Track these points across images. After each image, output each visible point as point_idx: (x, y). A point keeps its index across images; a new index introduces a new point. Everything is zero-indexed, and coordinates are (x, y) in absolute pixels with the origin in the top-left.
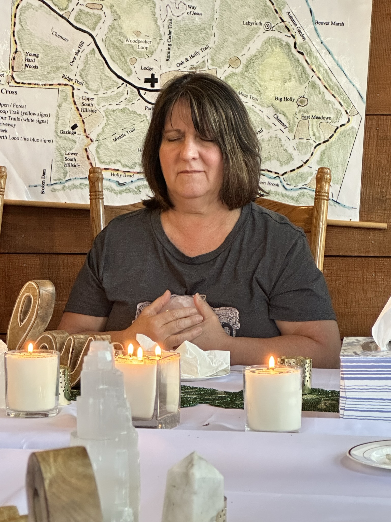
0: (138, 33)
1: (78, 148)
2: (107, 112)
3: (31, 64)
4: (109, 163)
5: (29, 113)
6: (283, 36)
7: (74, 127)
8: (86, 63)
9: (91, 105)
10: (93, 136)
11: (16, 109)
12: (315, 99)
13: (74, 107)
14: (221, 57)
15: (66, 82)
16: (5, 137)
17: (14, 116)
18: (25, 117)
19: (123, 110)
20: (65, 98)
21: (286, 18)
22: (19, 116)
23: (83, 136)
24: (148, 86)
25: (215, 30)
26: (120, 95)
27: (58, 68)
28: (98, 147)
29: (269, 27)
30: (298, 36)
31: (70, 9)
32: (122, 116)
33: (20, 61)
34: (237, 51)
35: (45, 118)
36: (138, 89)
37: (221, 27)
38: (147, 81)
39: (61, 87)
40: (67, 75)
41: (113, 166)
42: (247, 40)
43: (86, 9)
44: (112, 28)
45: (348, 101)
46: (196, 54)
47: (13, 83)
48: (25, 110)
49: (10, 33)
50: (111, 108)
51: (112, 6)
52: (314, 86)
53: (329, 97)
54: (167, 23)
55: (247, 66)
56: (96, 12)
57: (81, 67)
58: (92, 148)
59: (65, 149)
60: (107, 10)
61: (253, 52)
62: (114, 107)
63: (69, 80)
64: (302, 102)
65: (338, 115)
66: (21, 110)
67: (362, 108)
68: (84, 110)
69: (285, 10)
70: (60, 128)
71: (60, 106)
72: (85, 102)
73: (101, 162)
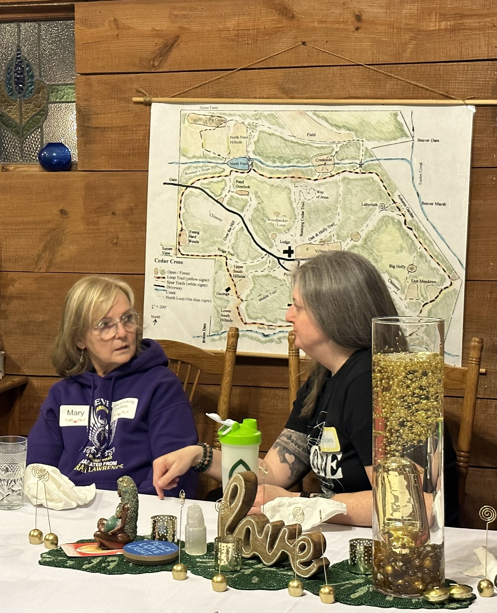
0: (277, 214)
1: (231, 306)
2: (254, 277)
3: (193, 239)
4: (257, 318)
5: (192, 279)
6: (395, 214)
7: (228, 290)
8: (237, 238)
9: (241, 272)
10: (243, 297)
11: (182, 276)
12: (422, 267)
13: (228, 274)
14: (344, 233)
15: (221, 253)
16: (174, 298)
17: (180, 281)
18: (189, 282)
19: (267, 276)
20: (221, 266)
21: (397, 200)
22: (185, 281)
23: (235, 296)
24: (286, 256)
25: (339, 210)
26: (264, 263)
27: (215, 243)
28: (247, 306)
29: (383, 208)
30: (407, 215)
31: (223, 196)
32: (266, 281)
33: (185, 237)
34: (357, 227)
35: (204, 283)
36: (278, 259)
37: (344, 209)
38: (285, 252)
39: (217, 258)
40: (222, 248)
41: (259, 321)
42: (366, 218)
43: (236, 195)
44: (256, 210)
45: (451, 269)
46: (325, 230)
47: (179, 255)
48: (189, 277)
49: (177, 214)
50: (257, 274)
51: (256, 193)
52: (421, 256)
53: (434, 264)
54: (300, 205)
55: (365, 240)
56: (244, 197)
57: (233, 241)
58: (243, 306)
59: (221, 307)
60: (252, 196)
61: (371, 228)
62: (259, 273)
63: (224, 252)
64: (411, 268)
65: (443, 280)
66: (186, 276)
67: (462, 273)
68: (236, 276)
69: (397, 194)
70: (217, 290)
71: (216, 273)
72: (237, 270)
73: (249, 317)
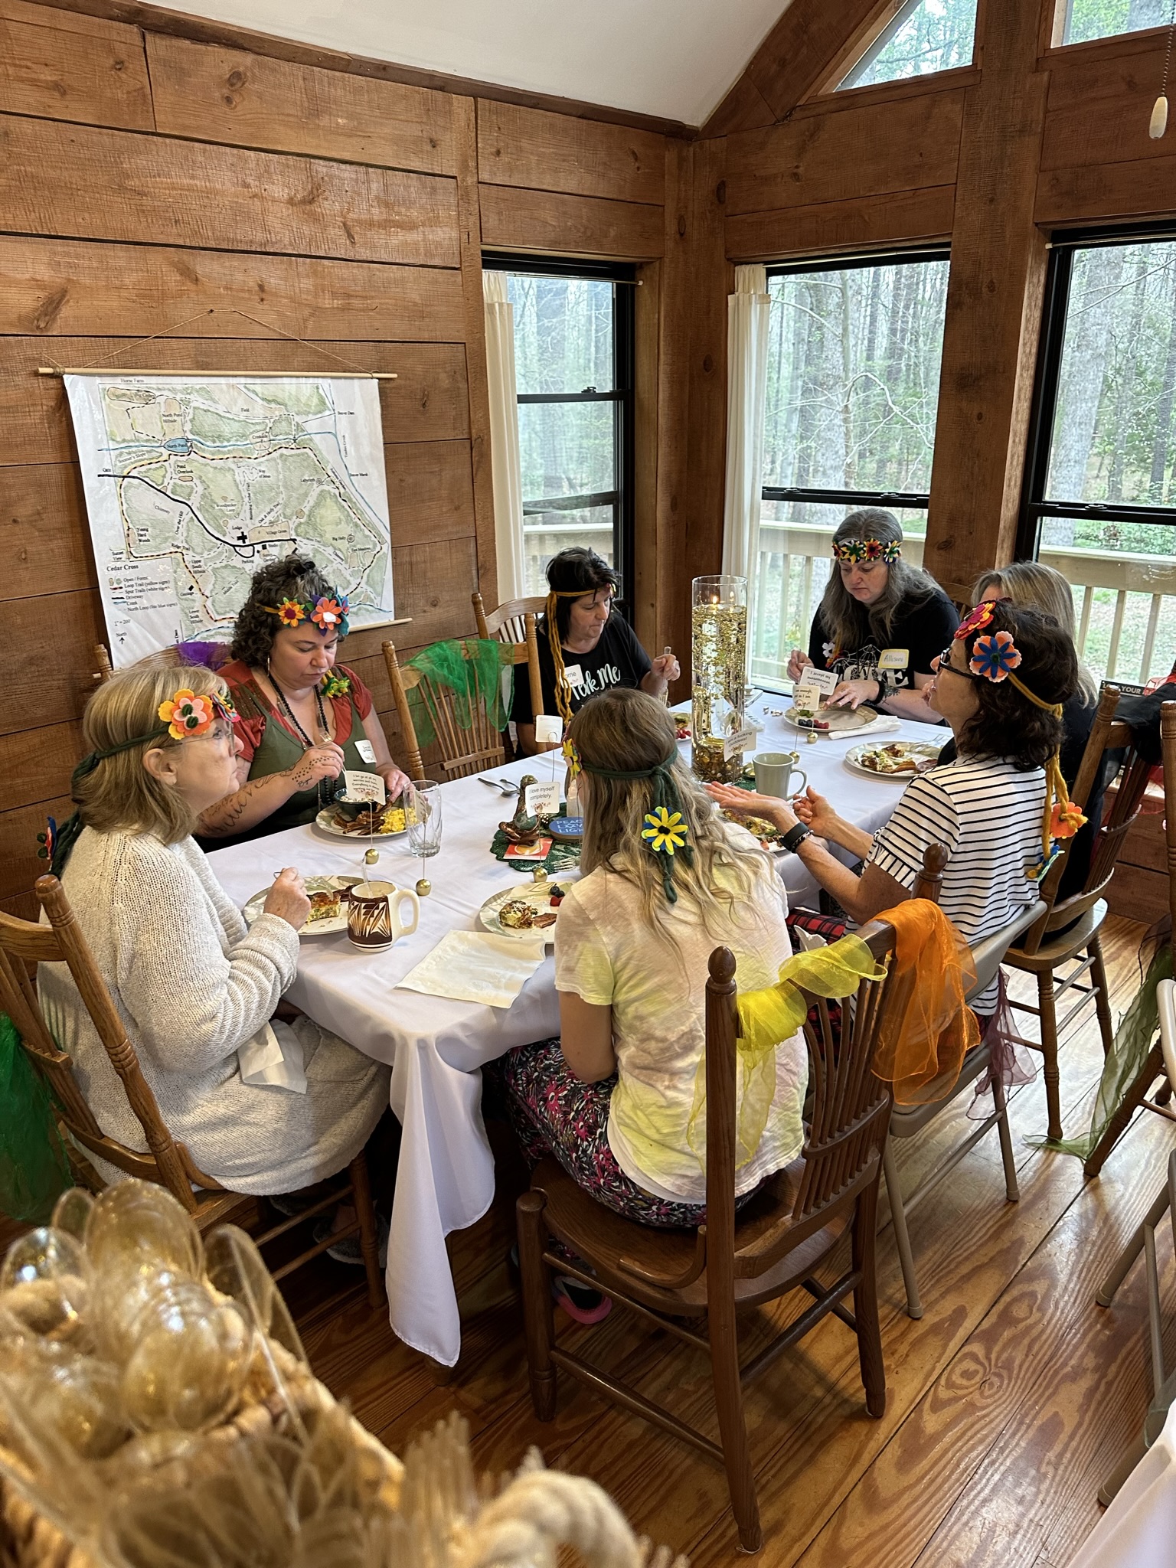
0: (225, 499)
1: (197, 606)
2: (214, 570)
3: (143, 538)
4: (225, 613)
5: (151, 583)
6: (330, 488)
7: (191, 588)
8: (188, 531)
9: (200, 567)
10: (207, 593)
11: (140, 582)
12: (358, 536)
13: (186, 571)
14: (288, 512)
15: (174, 549)
16: (136, 609)
17: (140, 588)
18: (149, 587)
19: (226, 566)
20: (178, 564)
21: (330, 474)
22: (144, 587)
23: (199, 595)
24: (240, 543)
25: (282, 489)
26: (220, 554)
27: (167, 539)
28: (214, 601)
29: (320, 482)
30: (340, 487)
31: (165, 484)
32: (226, 572)
33: (134, 536)
34: (300, 504)
35: (166, 585)
36: (234, 546)
37: (285, 487)
38: (239, 538)
39: (173, 555)
40: (176, 543)
41: (228, 616)
42: (306, 495)
43: (180, 482)
44: (203, 496)
45: (380, 535)
46: (272, 510)
47: (132, 559)
48: (147, 581)
49: (120, 511)
50: (216, 566)
51: (200, 477)
52: (356, 525)
53: (367, 533)
54: (246, 486)
55: (309, 516)
56: (188, 483)
57: (185, 534)
58: (209, 603)
59: (189, 608)
60: (198, 482)
61: (312, 503)
62: (218, 565)
63: (178, 547)
64: (350, 539)
65: (375, 546)
66: (144, 581)
67: (387, 537)
68: (195, 572)
69: (329, 467)
70: (180, 591)
71: (175, 572)
72: (195, 565)
73: (218, 614)
